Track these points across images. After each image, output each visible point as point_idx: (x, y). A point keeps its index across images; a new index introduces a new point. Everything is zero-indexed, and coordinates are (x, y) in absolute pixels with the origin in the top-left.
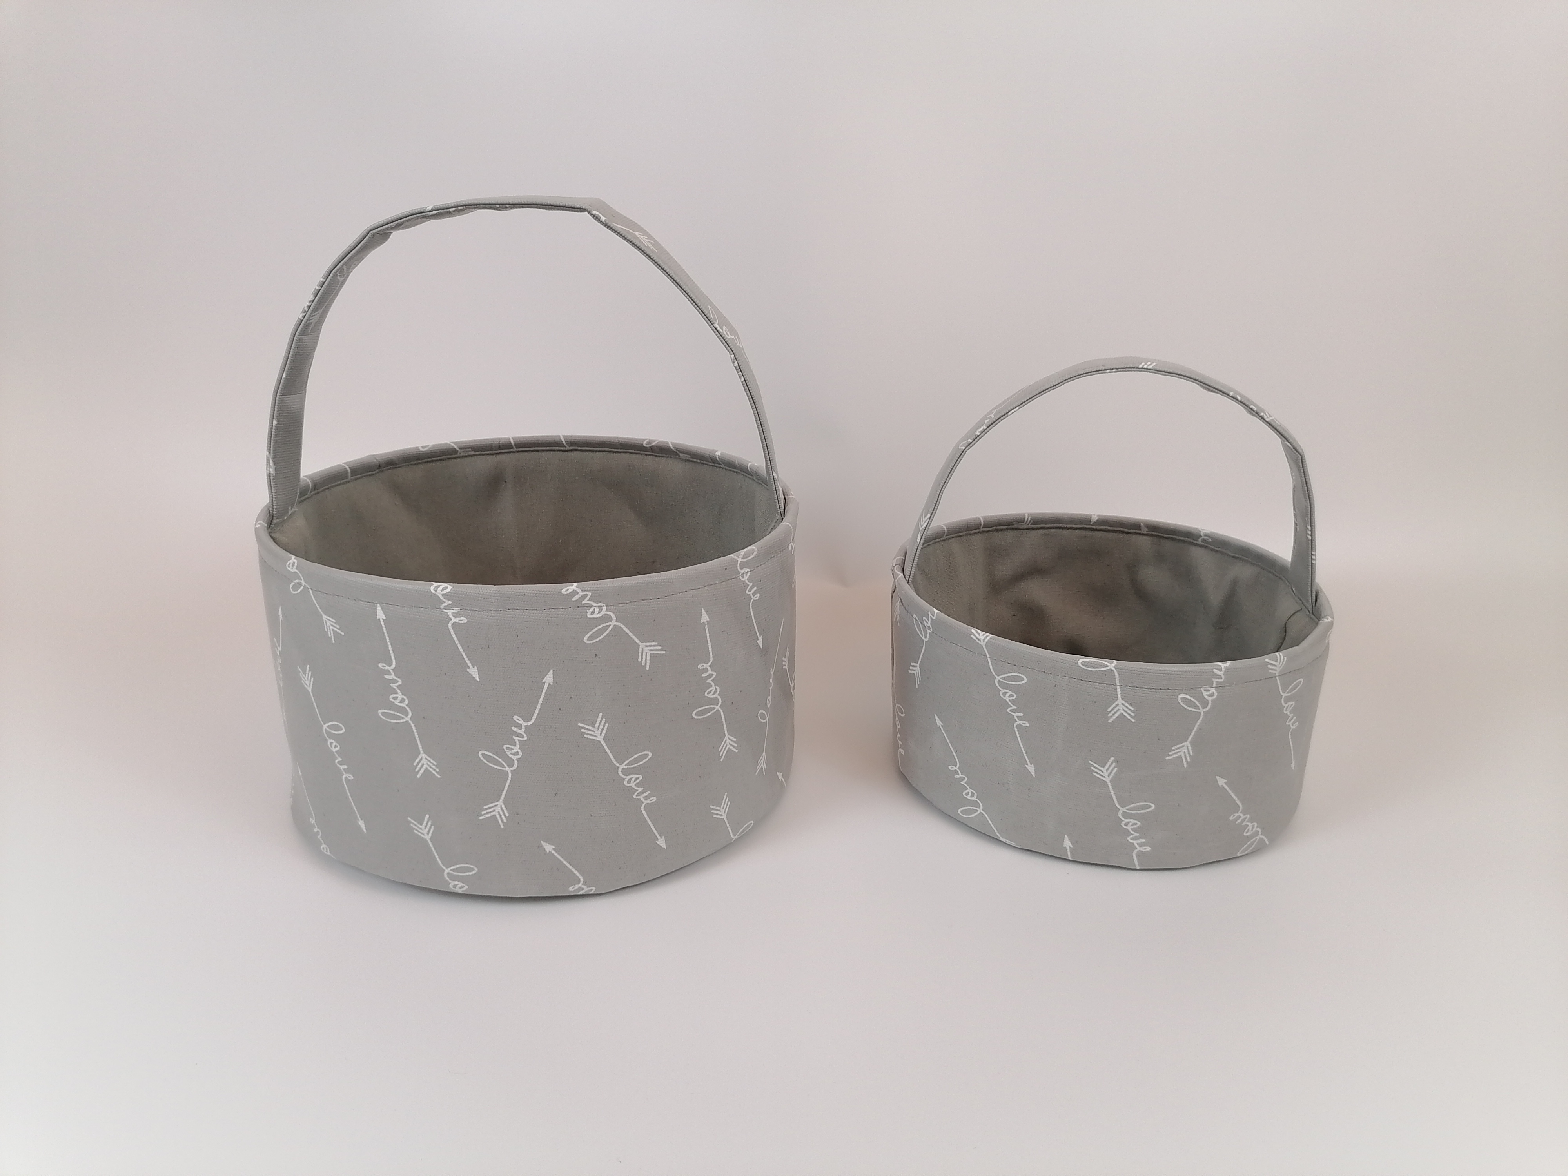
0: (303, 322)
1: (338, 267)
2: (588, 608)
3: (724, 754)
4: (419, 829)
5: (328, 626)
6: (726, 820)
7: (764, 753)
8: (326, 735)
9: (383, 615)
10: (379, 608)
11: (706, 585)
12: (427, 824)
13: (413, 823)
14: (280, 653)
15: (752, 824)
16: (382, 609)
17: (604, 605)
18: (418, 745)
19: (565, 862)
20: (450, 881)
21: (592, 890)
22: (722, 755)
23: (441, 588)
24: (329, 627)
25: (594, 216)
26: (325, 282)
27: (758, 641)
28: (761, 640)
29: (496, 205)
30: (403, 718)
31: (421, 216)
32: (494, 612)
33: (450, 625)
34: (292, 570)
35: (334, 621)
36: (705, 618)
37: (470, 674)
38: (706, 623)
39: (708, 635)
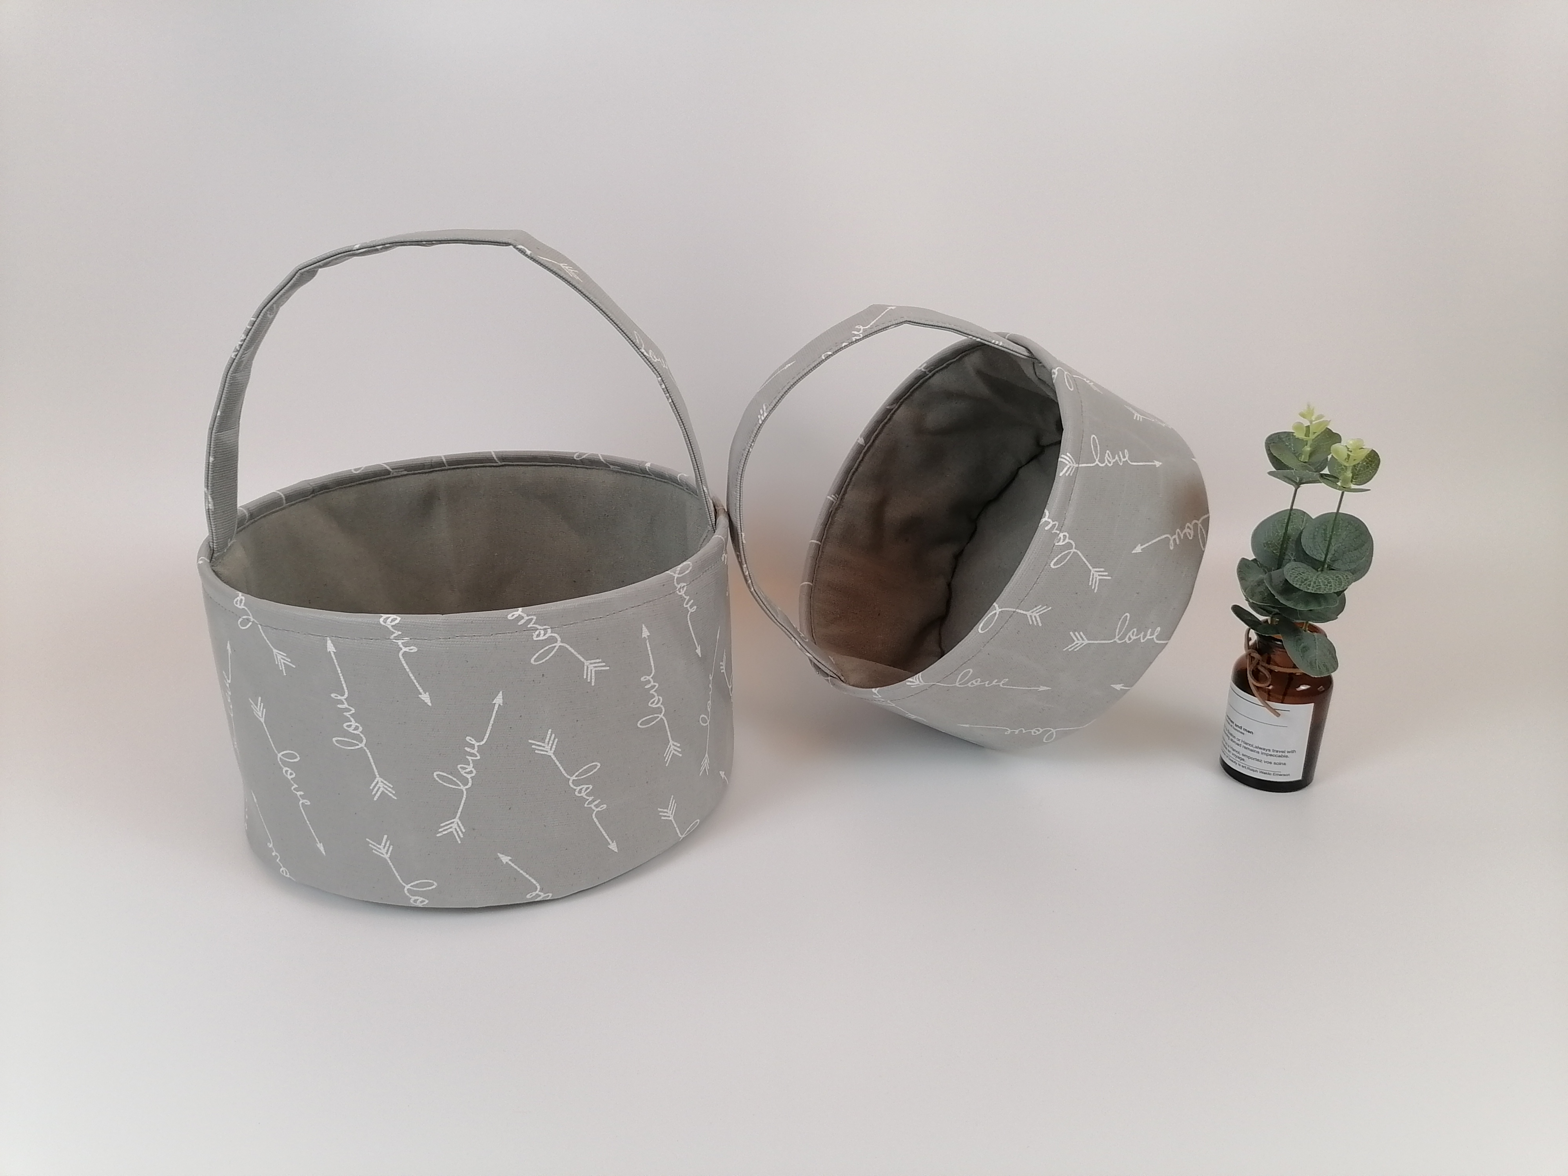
0: (236, 361)
1: (268, 306)
2: (534, 631)
3: (669, 760)
4: (378, 850)
5: (278, 659)
6: (673, 821)
7: (707, 755)
8: (280, 763)
9: (333, 648)
10: (329, 642)
11: (645, 602)
12: (385, 844)
13: (372, 844)
14: (229, 686)
15: (698, 823)
16: (332, 642)
17: (549, 627)
18: (373, 769)
19: (521, 872)
20: (411, 897)
21: (548, 896)
22: (667, 760)
23: (390, 620)
24: (280, 660)
25: (520, 250)
26: (256, 321)
27: (697, 651)
28: (700, 649)
29: (422, 242)
30: (358, 745)
31: (349, 253)
32: (443, 640)
33: (400, 654)
34: (239, 607)
35: (285, 655)
36: (646, 633)
37: (422, 700)
38: (647, 638)
39: (649, 648)
